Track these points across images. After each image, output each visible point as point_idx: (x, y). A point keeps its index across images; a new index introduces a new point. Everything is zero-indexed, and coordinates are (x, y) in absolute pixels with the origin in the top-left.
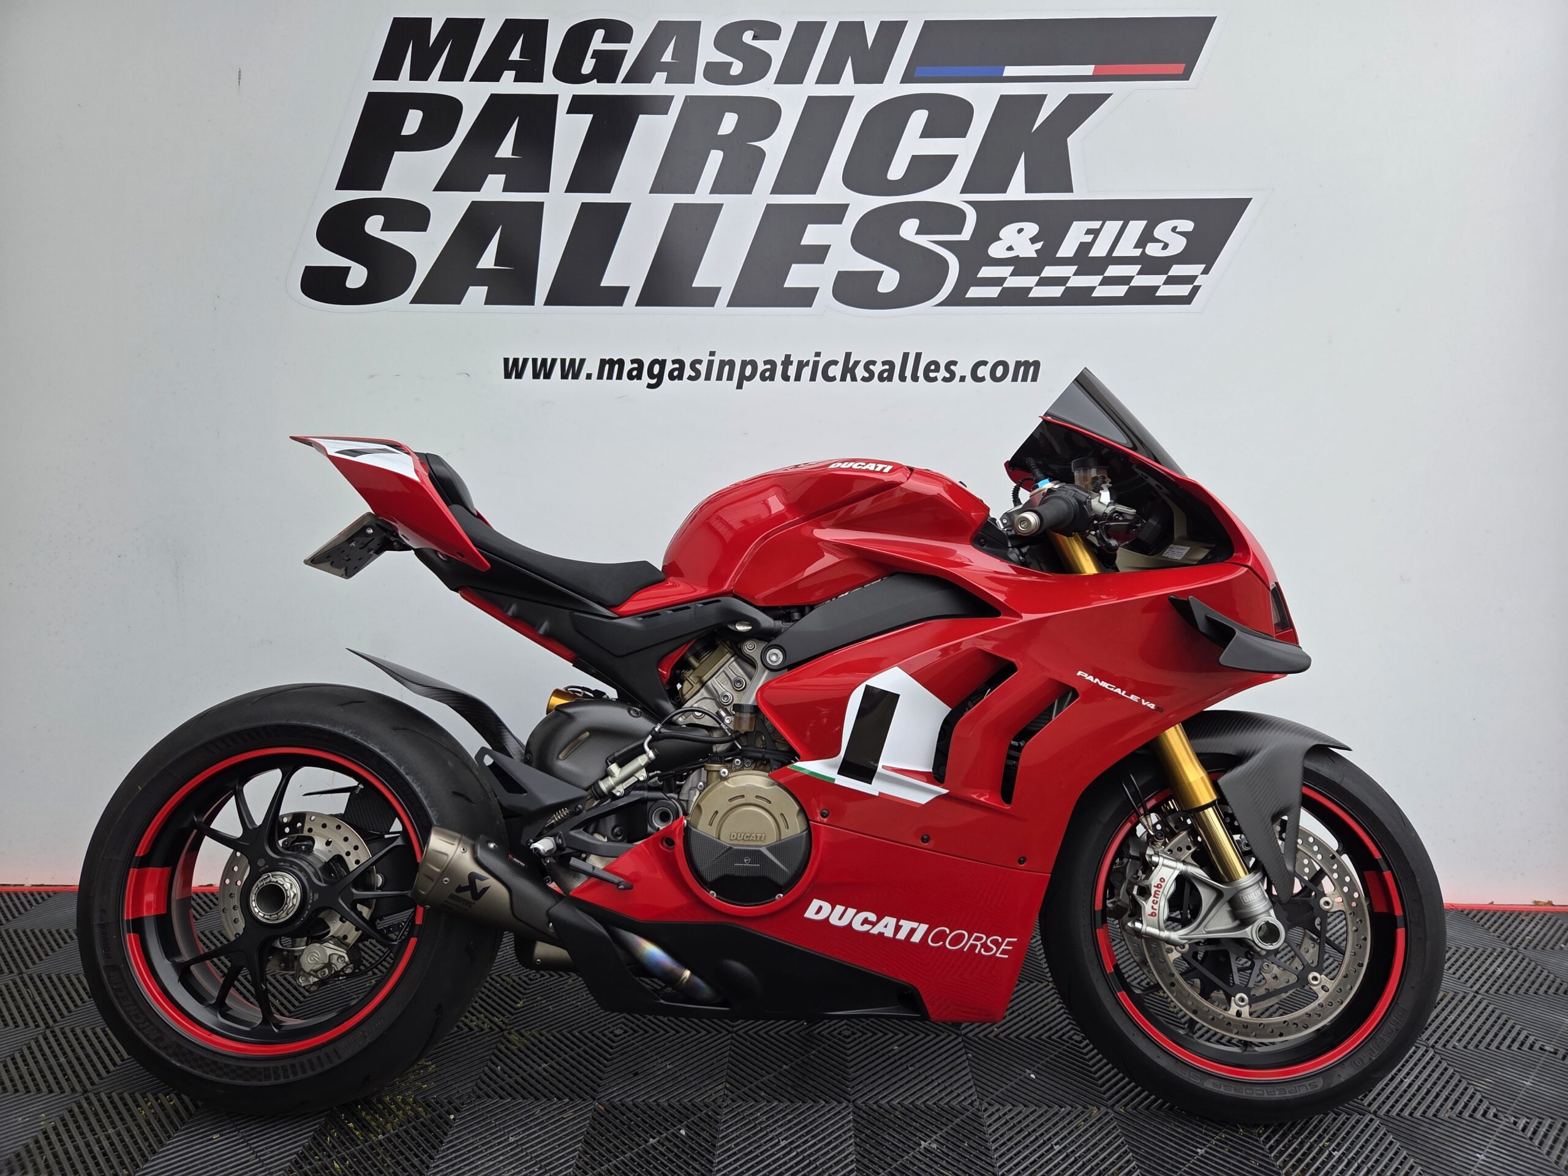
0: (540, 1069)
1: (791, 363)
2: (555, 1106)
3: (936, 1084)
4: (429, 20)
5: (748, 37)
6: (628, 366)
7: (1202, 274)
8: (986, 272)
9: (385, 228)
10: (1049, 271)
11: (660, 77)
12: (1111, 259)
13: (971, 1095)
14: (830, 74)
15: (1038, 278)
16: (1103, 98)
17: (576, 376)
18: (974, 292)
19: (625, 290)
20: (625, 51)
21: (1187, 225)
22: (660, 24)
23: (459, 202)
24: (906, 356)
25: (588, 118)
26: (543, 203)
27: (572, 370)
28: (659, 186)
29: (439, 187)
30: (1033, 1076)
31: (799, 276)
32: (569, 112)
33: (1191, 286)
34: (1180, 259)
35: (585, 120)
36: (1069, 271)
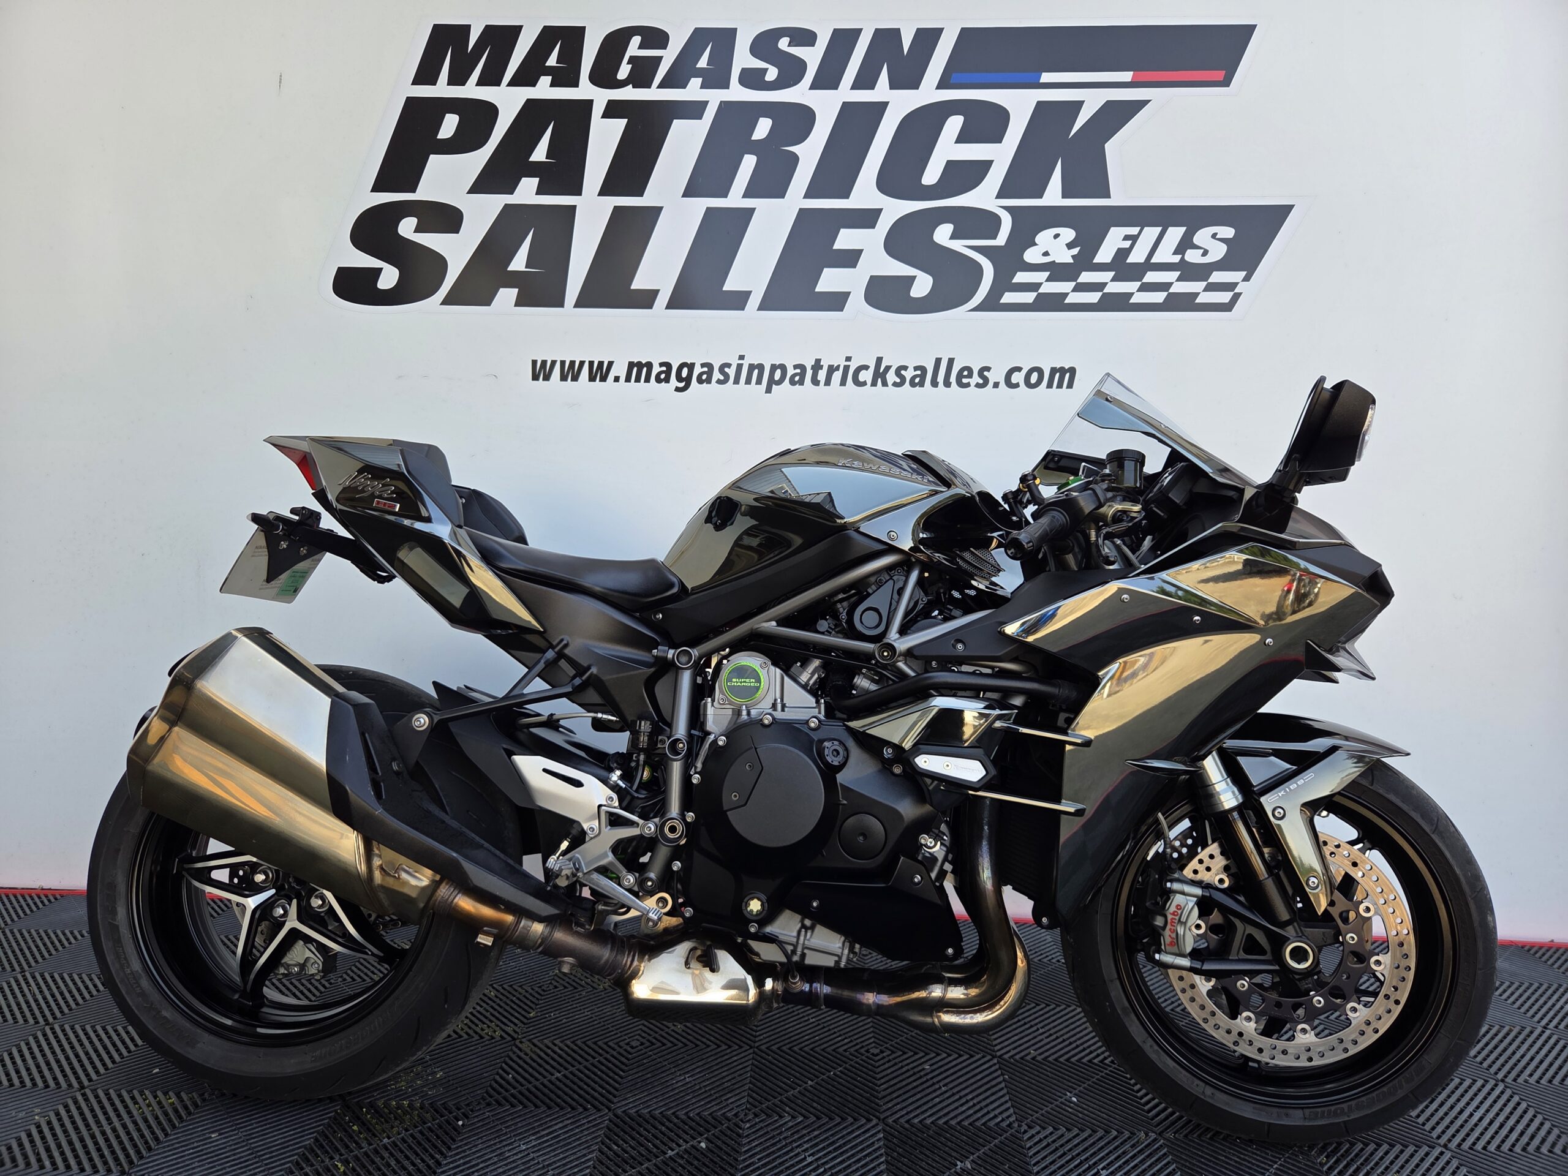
0: (553, 1078)
1: (821, 367)
2: (569, 1116)
3: (971, 1104)
4: (469, 26)
5: (783, 44)
6: (656, 369)
7: (1244, 280)
8: (1021, 277)
9: (417, 231)
10: (1086, 277)
11: (695, 82)
12: (1149, 265)
13: (1008, 1117)
14: (865, 80)
15: (1074, 283)
16: (1142, 104)
17: (604, 379)
18: (1008, 298)
19: (654, 293)
20: (660, 58)
21: (1228, 232)
22: (697, 31)
23: (494, 203)
24: (938, 361)
25: (623, 122)
26: (575, 206)
27: (600, 372)
28: (691, 191)
29: (474, 190)
30: (1074, 1099)
31: (830, 280)
32: (605, 116)
33: (1232, 293)
34: (1220, 266)
35: (619, 125)
36: (1106, 276)
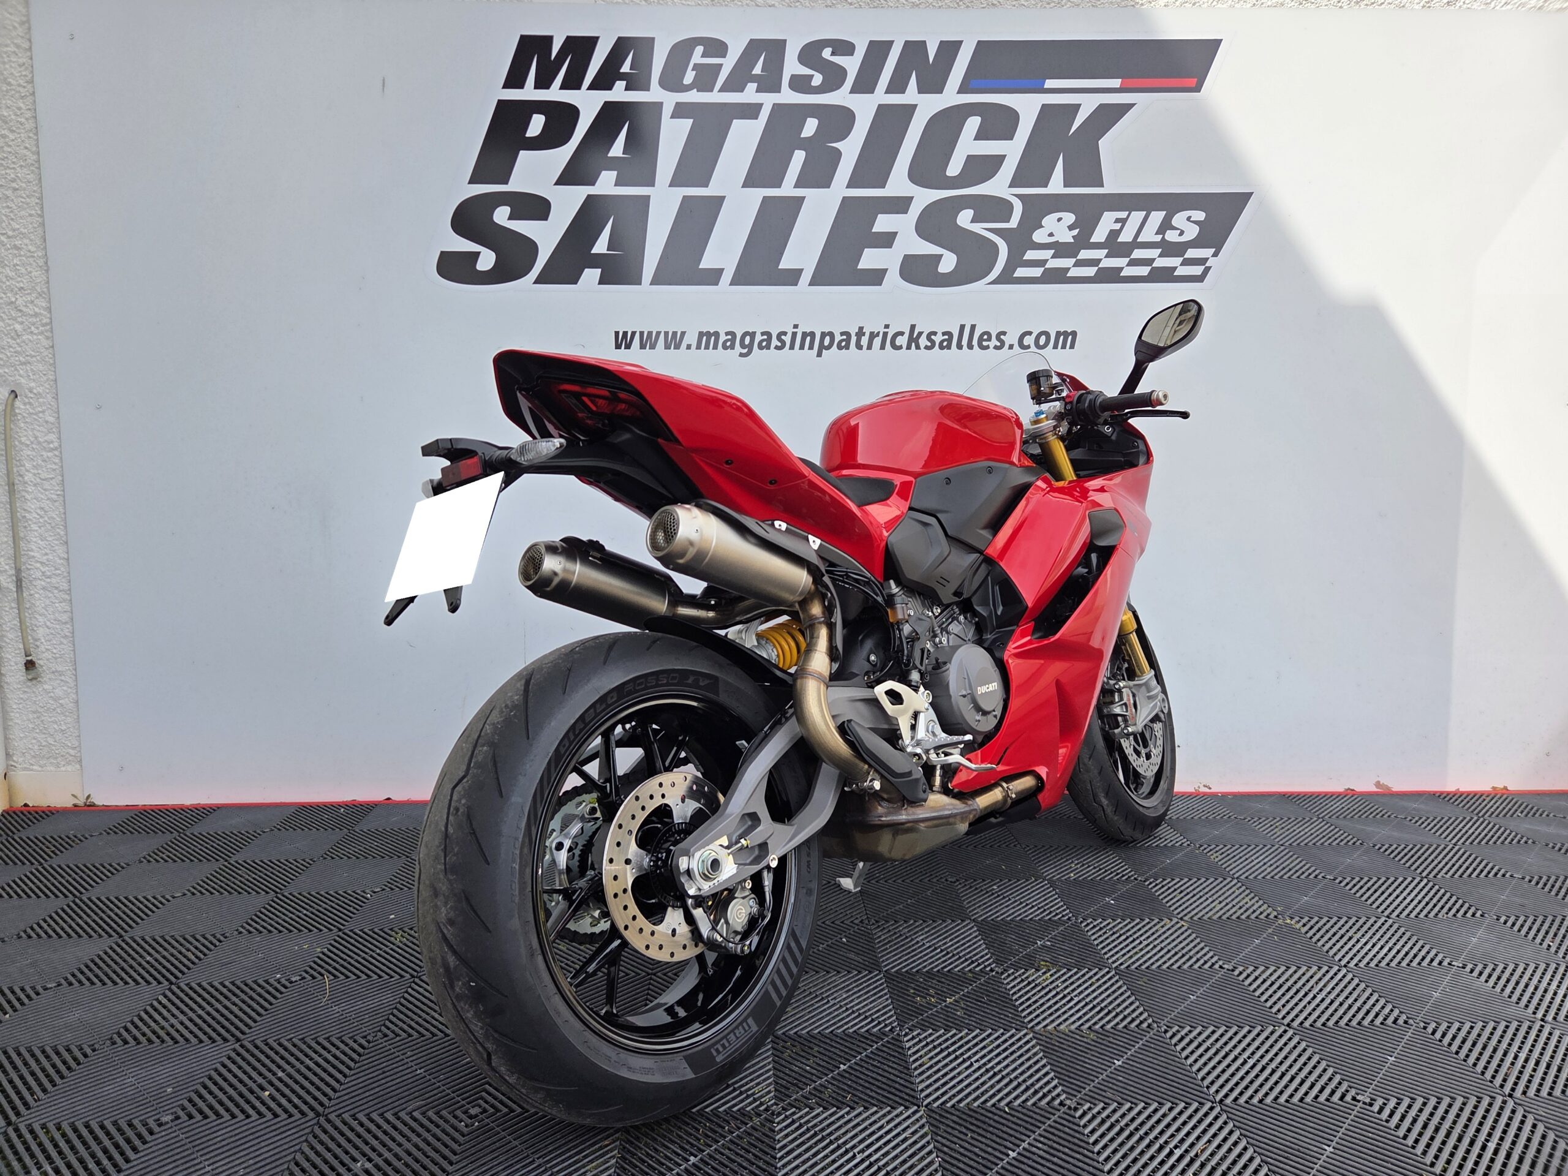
1: (864, 334)
4: (552, 37)
5: (827, 53)
6: (723, 338)
7: (1213, 256)
8: (1030, 255)
9: (511, 218)
10: (1084, 254)
11: (752, 87)
14: (897, 85)
15: (1075, 260)
16: (1129, 106)
17: (677, 347)
18: (1020, 272)
19: (720, 271)
20: (721, 65)
21: (1200, 215)
22: (752, 42)
23: (577, 195)
24: (962, 327)
25: (688, 123)
26: (649, 196)
27: (674, 341)
31: (871, 258)
32: (672, 117)
33: (1204, 267)
34: (1194, 244)
36: (1100, 254)
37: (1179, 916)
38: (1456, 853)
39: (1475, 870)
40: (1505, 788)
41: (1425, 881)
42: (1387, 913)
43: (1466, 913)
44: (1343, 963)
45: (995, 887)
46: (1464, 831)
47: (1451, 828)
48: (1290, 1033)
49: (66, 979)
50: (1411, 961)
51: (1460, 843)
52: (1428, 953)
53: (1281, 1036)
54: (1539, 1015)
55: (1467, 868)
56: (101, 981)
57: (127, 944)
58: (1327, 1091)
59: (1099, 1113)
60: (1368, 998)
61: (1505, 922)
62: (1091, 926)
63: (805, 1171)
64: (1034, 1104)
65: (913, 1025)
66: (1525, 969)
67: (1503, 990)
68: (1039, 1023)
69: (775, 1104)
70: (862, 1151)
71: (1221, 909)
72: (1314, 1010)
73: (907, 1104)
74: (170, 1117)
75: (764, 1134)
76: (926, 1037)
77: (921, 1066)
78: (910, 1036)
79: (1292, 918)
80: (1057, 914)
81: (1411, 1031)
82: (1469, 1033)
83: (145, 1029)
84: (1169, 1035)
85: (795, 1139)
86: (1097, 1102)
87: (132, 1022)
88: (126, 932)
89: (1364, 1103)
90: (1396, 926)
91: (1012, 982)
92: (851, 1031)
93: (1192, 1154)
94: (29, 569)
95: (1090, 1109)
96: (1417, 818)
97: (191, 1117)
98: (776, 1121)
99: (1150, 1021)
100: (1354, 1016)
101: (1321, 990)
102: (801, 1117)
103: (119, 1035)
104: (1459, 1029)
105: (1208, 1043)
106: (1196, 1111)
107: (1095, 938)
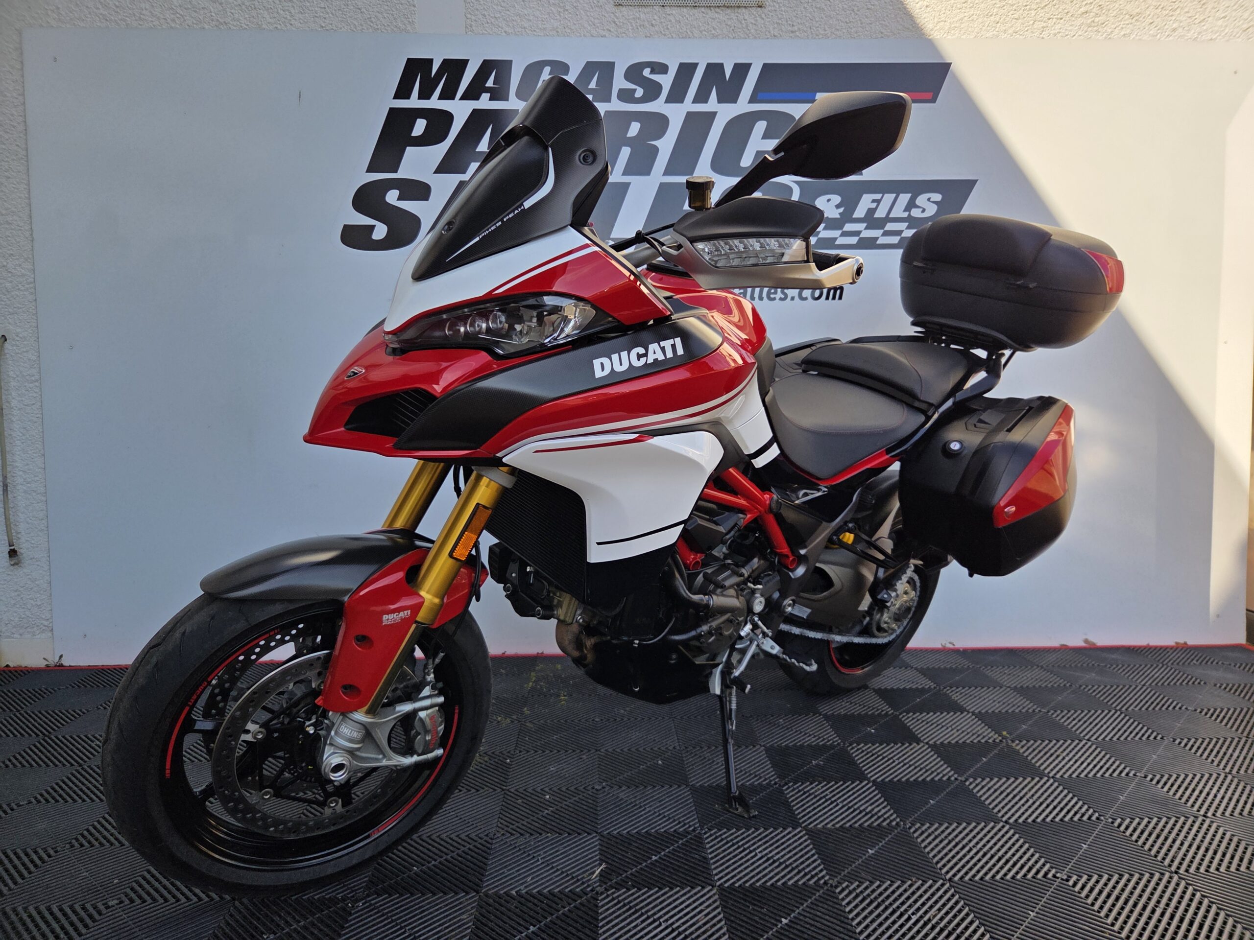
2: (572, 754)
4: (432, 59)
5: (646, 72)
9: (399, 199)
10: (848, 227)
13: (836, 741)
14: (702, 97)
15: (839, 230)
21: (937, 197)
22: (589, 64)
29: (438, 171)
36: (861, 227)
37: (925, 741)
38: (1144, 692)
39: (1158, 704)
40: (1185, 643)
41: (1119, 713)
42: (1087, 737)
43: (1149, 736)
44: (1051, 775)
45: (781, 720)
46: (1151, 675)
47: (1141, 673)
48: (1007, 827)
49: (36, 798)
50: (1104, 773)
51: (1147, 684)
52: (1118, 766)
53: (1000, 830)
54: (1202, 812)
55: (1152, 703)
56: (64, 799)
57: (86, 771)
58: (1034, 871)
59: (854, 889)
60: (1069, 801)
61: (1180, 743)
62: (856, 749)
63: (621, 936)
64: (804, 884)
65: (711, 826)
66: (1193, 778)
67: (1175, 794)
68: (811, 823)
69: (600, 886)
70: (667, 920)
71: (958, 735)
72: (1026, 810)
73: (703, 884)
74: (116, 902)
75: (590, 909)
76: (721, 835)
77: (716, 856)
78: (708, 835)
79: (1013, 742)
80: (829, 741)
81: (1101, 825)
82: (1147, 826)
83: (97, 835)
84: (912, 830)
85: (614, 912)
86: (853, 881)
87: (88, 830)
88: (85, 762)
89: (1062, 879)
90: (1094, 747)
91: (790, 793)
92: (662, 830)
93: (926, 919)
94: (13, 477)
95: (847, 887)
96: (1114, 666)
97: (132, 901)
98: (600, 898)
99: (898, 820)
100: (1057, 814)
101: (1033, 795)
102: (620, 896)
103: (77, 840)
104: (1139, 824)
105: (943, 836)
106: (930, 887)
107: (859, 758)
